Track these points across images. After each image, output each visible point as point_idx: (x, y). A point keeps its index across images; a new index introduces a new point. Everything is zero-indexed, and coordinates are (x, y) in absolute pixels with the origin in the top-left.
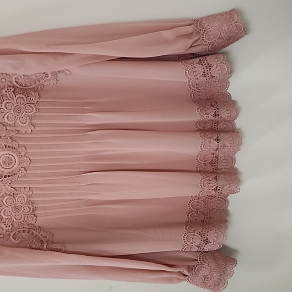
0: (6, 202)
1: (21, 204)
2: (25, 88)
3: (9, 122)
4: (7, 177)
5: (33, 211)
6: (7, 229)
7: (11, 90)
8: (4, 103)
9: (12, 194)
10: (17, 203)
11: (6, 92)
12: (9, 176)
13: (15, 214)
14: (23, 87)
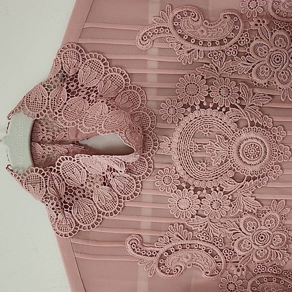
0: (245, 226)
1: (270, 230)
2: (286, 20)
3: (259, 81)
4: (252, 181)
5: (287, 243)
6: (239, 274)
7: (264, 22)
8: (252, 45)
9: (255, 211)
10: (263, 227)
11: (256, 25)
12: (254, 179)
13: (257, 248)
14: (283, 19)
